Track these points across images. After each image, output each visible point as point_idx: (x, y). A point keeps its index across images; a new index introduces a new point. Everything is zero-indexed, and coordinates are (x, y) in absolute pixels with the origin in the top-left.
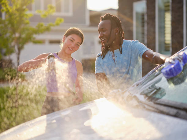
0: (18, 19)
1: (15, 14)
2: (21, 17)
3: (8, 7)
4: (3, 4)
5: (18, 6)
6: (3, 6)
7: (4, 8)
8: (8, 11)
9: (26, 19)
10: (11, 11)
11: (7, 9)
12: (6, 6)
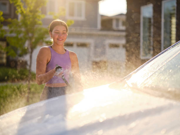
0: (31, 19)
1: (29, 16)
2: (34, 18)
3: (22, 8)
4: (18, 6)
5: (32, 8)
6: (17, 8)
7: (19, 10)
8: (22, 13)
9: (39, 20)
10: (25, 12)
11: (21, 10)
12: (20, 7)
